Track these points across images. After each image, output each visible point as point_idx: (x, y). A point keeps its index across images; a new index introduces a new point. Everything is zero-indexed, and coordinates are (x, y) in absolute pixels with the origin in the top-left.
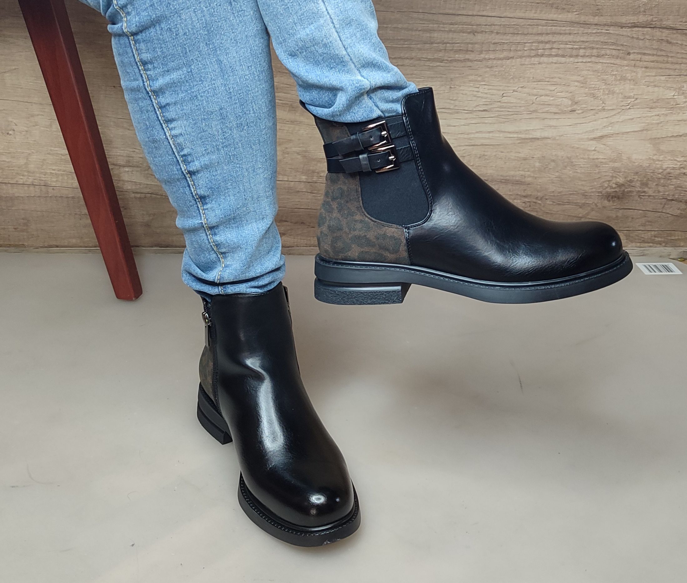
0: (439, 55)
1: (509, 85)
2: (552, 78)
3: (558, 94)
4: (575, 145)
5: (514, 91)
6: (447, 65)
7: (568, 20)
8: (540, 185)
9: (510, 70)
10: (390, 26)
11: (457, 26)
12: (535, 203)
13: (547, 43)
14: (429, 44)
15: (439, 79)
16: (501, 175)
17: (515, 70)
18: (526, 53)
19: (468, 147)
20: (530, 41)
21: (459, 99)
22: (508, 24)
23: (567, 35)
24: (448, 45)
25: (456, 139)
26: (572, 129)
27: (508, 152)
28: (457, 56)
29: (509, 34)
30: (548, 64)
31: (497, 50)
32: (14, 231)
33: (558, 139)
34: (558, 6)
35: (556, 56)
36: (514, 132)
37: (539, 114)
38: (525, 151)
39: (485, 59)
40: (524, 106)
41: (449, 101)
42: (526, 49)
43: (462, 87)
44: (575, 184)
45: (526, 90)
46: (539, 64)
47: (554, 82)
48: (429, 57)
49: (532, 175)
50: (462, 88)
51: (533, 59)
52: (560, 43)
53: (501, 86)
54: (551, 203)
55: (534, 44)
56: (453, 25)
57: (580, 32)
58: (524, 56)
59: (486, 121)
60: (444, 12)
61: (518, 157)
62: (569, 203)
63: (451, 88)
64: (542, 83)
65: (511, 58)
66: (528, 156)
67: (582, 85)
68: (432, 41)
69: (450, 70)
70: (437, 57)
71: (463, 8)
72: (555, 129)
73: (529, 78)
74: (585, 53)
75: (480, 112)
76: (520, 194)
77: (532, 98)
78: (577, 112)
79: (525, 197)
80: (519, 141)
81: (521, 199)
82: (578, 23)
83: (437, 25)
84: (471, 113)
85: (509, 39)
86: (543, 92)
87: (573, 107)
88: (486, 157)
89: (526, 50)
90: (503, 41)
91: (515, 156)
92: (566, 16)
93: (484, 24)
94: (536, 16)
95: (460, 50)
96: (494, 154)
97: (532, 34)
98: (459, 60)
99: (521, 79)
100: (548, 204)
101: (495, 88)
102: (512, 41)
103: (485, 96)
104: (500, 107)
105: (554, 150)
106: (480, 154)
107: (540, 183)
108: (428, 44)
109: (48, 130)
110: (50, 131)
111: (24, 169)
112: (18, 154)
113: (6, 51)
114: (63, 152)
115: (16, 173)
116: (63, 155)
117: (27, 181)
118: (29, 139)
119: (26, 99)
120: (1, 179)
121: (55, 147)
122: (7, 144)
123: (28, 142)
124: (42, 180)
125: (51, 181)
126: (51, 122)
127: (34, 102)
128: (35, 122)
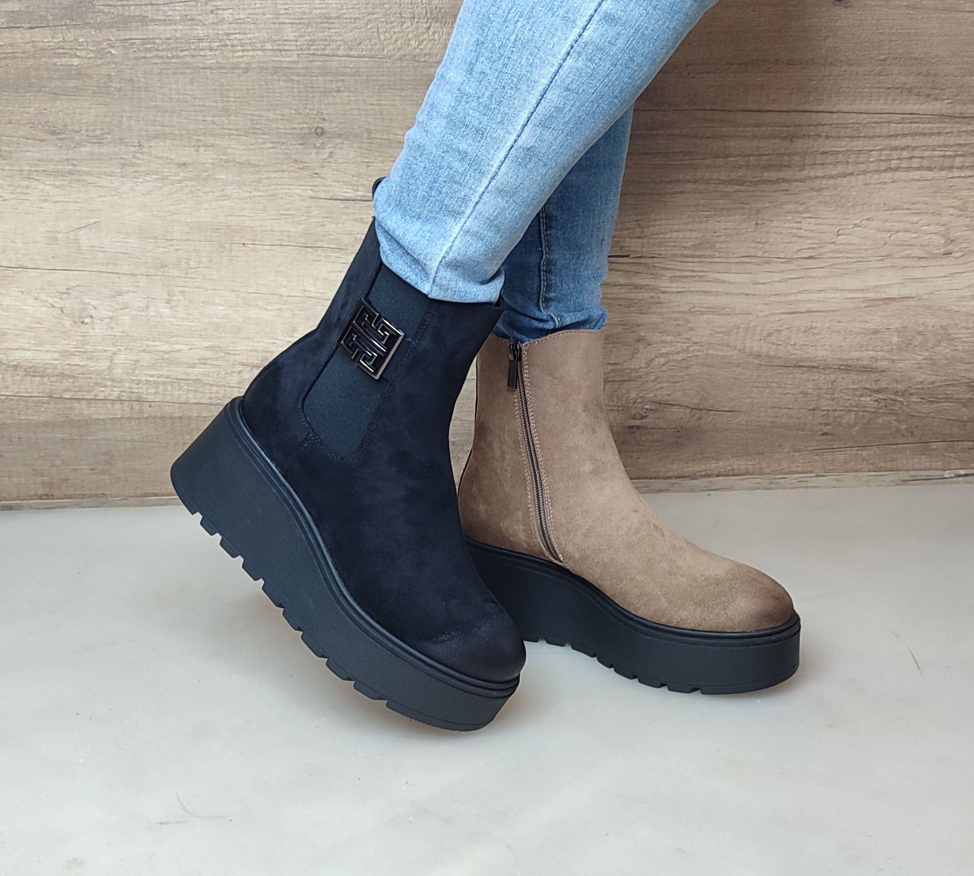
0: (739, 174)
1: (847, 217)
2: (914, 203)
3: (924, 228)
4: (953, 308)
5: (855, 225)
6: (752, 189)
7: (935, 113)
8: (901, 372)
9: (849, 194)
10: (662, 132)
11: (765, 129)
12: (894, 400)
13: (904, 149)
14: (723, 157)
15: (740, 211)
16: (839, 359)
17: (855, 193)
18: (872, 167)
19: (786, 315)
20: (877, 148)
21: (771, 241)
22: (843, 122)
23: (933, 137)
24: (751, 158)
25: (767, 304)
26: (946, 282)
27: (849, 322)
28: (765, 174)
29: (845, 137)
30: (906, 181)
31: (828, 164)
32: (88, 474)
33: (926, 299)
34: (920, 92)
35: (918, 169)
36: (857, 290)
37: (896, 261)
38: (875, 320)
39: (809, 178)
40: (871, 249)
41: (754, 245)
42: (871, 160)
43: (774, 222)
44: (954, 369)
45: (873, 224)
46: (893, 182)
47: (917, 209)
48: (722, 178)
49: (888, 356)
50: (774, 224)
51: (883, 174)
52: (925, 148)
53: (834, 219)
54: (919, 400)
55: (884, 152)
56: (758, 127)
57: (955, 130)
58: (869, 172)
59: (814, 275)
60: (746, 107)
61: (864, 328)
62: (947, 399)
63: (757, 224)
64: (898, 212)
65: (849, 174)
66: (880, 327)
67: (960, 213)
68: (727, 152)
69: (756, 196)
70: (734, 177)
71: (774, 100)
72: (921, 282)
73: (878, 204)
74: (965, 162)
75: (804, 260)
76: (869, 387)
77: (883, 236)
78: (954, 255)
79: (878, 391)
80: (866, 304)
81: (870, 396)
82: (951, 117)
83: (734, 129)
84: (789, 262)
85: (846, 146)
86: (901, 226)
87: (947, 248)
88: (815, 331)
89: (872, 162)
90: (837, 149)
91: (861, 328)
92: (932, 107)
93: (807, 123)
94: (886, 108)
95: (770, 165)
96: (828, 325)
97: (879, 136)
98: (768, 181)
99: (865, 206)
100: (914, 402)
101: (826, 221)
102: (849, 149)
103: (811, 234)
104: (836, 251)
105: (920, 317)
106: (806, 327)
107: (900, 368)
108: (720, 158)
109: (144, 314)
110: (146, 316)
111: (107, 377)
112: (97, 354)
113: (82, 195)
114: (166, 347)
115: (94, 383)
116: (166, 353)
117: (110, 395)
118: (115, 330)
119: (111, 268)
120: (72, 394)
121: (154, 341)
122: (81, 338)
123: (113, 334)
124: (133, 393)
125: (148, 394)
126: (148, 302)
127: (123, 272)
128: (124, 303)
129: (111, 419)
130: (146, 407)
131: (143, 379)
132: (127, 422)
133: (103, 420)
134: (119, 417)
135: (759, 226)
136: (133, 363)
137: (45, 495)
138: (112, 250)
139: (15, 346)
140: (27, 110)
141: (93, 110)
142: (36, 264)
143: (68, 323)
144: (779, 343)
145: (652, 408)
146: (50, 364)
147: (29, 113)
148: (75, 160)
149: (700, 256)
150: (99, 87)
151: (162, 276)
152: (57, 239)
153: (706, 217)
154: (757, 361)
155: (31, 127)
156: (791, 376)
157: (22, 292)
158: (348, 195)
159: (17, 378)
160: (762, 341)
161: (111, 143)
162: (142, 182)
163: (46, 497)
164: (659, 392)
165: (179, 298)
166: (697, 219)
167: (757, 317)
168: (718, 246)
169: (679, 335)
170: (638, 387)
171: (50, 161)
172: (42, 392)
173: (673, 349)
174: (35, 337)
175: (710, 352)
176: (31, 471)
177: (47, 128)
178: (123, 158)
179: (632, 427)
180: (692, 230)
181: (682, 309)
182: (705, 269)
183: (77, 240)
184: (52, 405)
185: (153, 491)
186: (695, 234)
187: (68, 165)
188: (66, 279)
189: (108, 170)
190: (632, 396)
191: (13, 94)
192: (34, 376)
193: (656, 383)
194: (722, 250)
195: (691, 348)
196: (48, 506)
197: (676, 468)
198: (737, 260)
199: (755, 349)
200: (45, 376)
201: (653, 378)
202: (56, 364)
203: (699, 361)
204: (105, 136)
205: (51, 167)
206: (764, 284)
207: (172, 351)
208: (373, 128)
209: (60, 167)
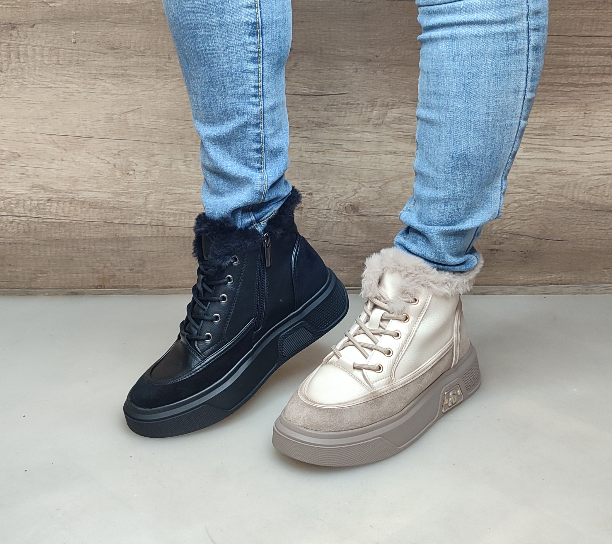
0: (574, 80)
6: (582, 89)
11: (594, 48)
14: (563, 68)
15: (573, 105)
19: (602, 176)
21: (594, 125)
24: (583, 68)
25: (590, 168)
28: (593, 79)
32: (129, 272)
41: (582, 128)
48: (562, 82)
50: (597, 113)
56: (589, 47)
60: (580, 34)
63: (585, 113)
68: (566, 64)
69: (586, 94)
70: (571, 81)
71: (601, 29)
83: (572, 48)
84: (607, 140)
95: (596, 73)
98: (595, 84)
108: (561, 68)
109: (168, 169)
110: (169, 171)
111: (143, 210)
112: (137, 194)
113: (130, 90)
114: (182, 191)
115: (134, 213)
116: (182, 195)
117: (144, 221)
118: (149, 179)
119: (147, 139)
120: (119, 220)
121: (174, 187)
122: (126, 184)
123: (147, 181)
124: (160, 220)
125: (169, 221)
126: (171, 161)
127: (155, 141)
128: (155, 162)
129: (145, 237)
130: (167, 229)
131: (166, 211)
132: (155, 239)
133: (139, 238)
134: (150, 236)
135: (587, 115)
136: (160, 201)
137: (100, 286)
138: (148, 127)
139: (83, 188)
140: (96, 33)
141: (139, 34)
142: (99, 135)
143: (118, 174)
144: (597, 195)
145: (507, 237)
146: (106, 201)
147: (97, 35)
148: (126, 67)
149: (545, 135)
150: (143, 18)
151: (181, 144)
152: (113, 119)
153: (550, 108)
154: (581, 207)
155: (98, 45)
156: (604, 217)
157: (89, 153)
158: (305, 91)
159: (84, 209)
160: (586, 193)
161: (150, 55)
162: (170, 82)
163: (100, 287)
164: (513, 227)
165: (192, 159)
166: (544, 110)
167: (583, 176)
168: (557, 128)
169: (529, 188)
170: (498, 223)
171: (110, 67)
172: (100, 219)
173: (524, 197)
174: (97, 183)
175: (549, 200)
176: (91, 270)
177: (108, 45)
178: (157, 66)
179: (493, 250)
180: (540, 117)
181: (531, 170)
182: (548, 144)
183: (127, 119)
184: (106, 228)
185: (170, 285)
186: (542, 120)
187: (122, 70)
188: (118, 145)
189: (148, 73)
190: (494, 228)
191: (87, 23)
192: (94, 208)
193: (511, 220)
194: (559, 131)
195: (536, 197)
196: (102, 293)
197: (522, 278)
198: (570, 138)
199: (581, 198)
200: (103, 208)
201: (509, 216)
202: (109, 201)
203: (542, 206)
204: (146, 51)
205: (110, 71)
206: (589, 154)
207: (185, 194)
208: (324, 47)
209: (117, 71)
